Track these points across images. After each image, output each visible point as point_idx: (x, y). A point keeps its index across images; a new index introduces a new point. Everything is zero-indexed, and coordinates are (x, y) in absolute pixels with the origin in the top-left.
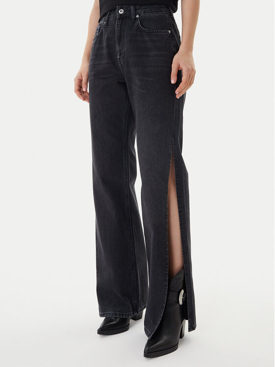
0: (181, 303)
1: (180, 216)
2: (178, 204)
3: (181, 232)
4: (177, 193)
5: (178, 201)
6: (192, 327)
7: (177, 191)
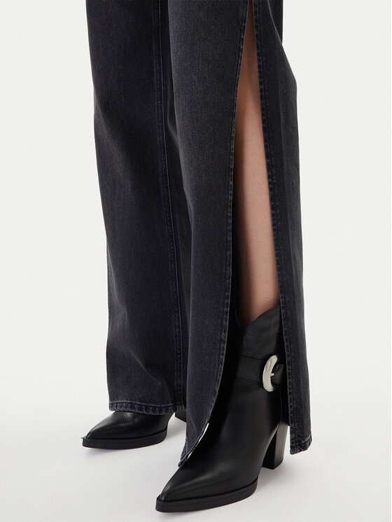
0: (268, 386)
1: (269, 177)
2: (266, 147)
3: (273, 215)
4: (264, 121)
5: (266, 141)
6: (301, 443)
7: (263, 115)
